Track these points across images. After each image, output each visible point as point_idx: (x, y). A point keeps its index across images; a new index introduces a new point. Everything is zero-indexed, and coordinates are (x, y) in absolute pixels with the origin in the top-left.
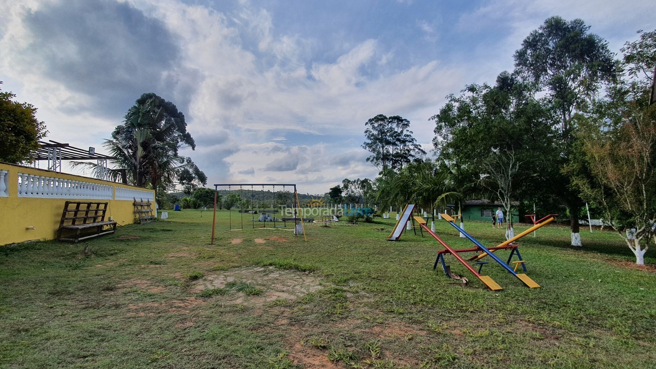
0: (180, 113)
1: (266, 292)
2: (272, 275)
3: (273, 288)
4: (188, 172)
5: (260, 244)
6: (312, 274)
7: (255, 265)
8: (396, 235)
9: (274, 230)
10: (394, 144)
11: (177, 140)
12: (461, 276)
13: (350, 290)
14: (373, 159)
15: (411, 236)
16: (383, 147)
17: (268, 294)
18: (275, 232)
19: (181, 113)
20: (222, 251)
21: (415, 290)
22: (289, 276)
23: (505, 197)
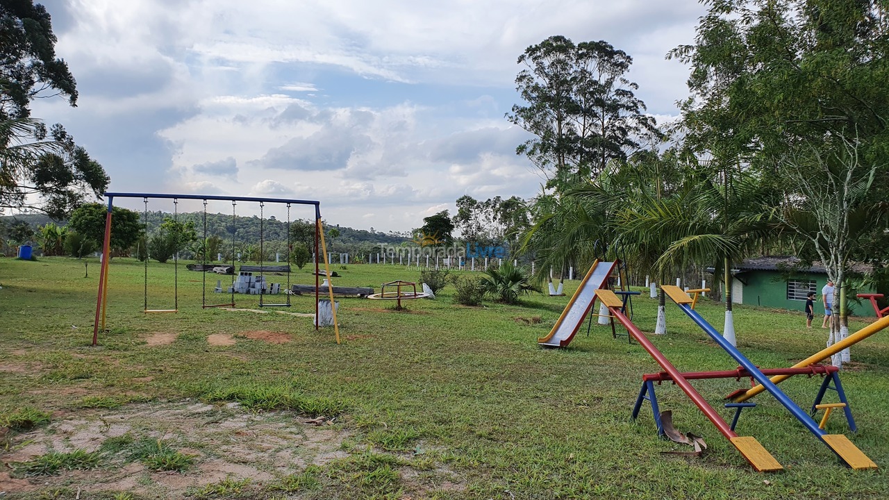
0: (39, 6)
1: (202, 462)
2: (229, 424)
3: (221, 453)
4: (58, 161)
5: (220, 349)
6: (330, 422)
7: (192, 397)
8: (563, 334)
9: (265, 315)
10: (588, 113)
11: (28, 78)
12: (690, 436)
13: (414, 463)
14: (534, 148)
15: (604, 339)
16: (560, 119)
17: (204, 467)
18: (265, 319)
19: (40, 8)
20: (117, 362)
21: (573, 467)
22: (272, 427)
23: (833, 251)
